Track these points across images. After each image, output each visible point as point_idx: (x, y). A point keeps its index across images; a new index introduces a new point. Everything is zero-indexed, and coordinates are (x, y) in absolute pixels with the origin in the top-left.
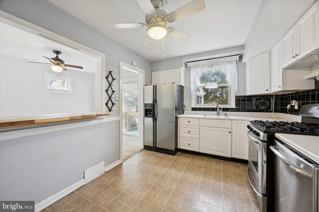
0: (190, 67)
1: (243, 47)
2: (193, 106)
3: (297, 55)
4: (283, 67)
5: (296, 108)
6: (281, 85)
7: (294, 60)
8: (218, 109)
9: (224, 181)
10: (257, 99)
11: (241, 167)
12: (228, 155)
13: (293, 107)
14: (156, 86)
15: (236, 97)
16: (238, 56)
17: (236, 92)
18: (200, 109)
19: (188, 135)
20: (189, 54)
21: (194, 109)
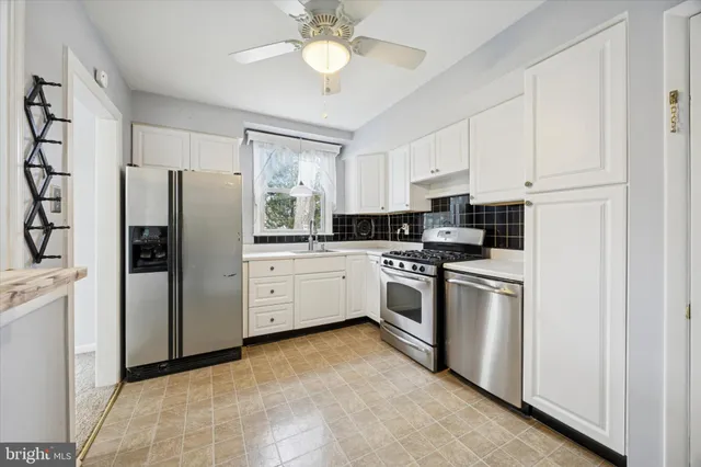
0: (252, 141)
1: (351, 134)
2: (258, 233)
3: (437, 171)
4: (413, 180)
5: (407, 233)
6: (408, 202)
7: (434, 175)
8: (310, 239)
9: (366, 359)
10: (359, 221)
11: (362, 332)
12: (341, 318)
13: (402, 231)
14: (180, 173)
15: (334, 216)
16: (339, 147)
17: (333, 207)
18: (272, 240)
19: (273, 299)
20: (244, 109)
21: (259, 240)
